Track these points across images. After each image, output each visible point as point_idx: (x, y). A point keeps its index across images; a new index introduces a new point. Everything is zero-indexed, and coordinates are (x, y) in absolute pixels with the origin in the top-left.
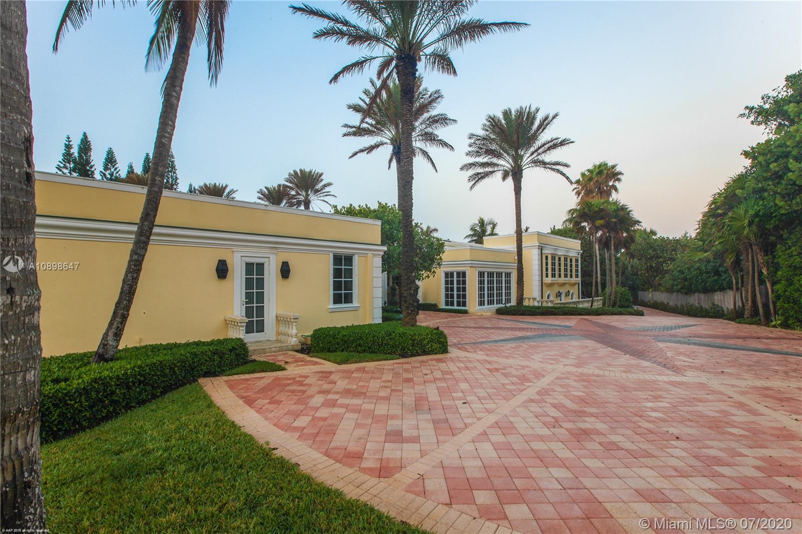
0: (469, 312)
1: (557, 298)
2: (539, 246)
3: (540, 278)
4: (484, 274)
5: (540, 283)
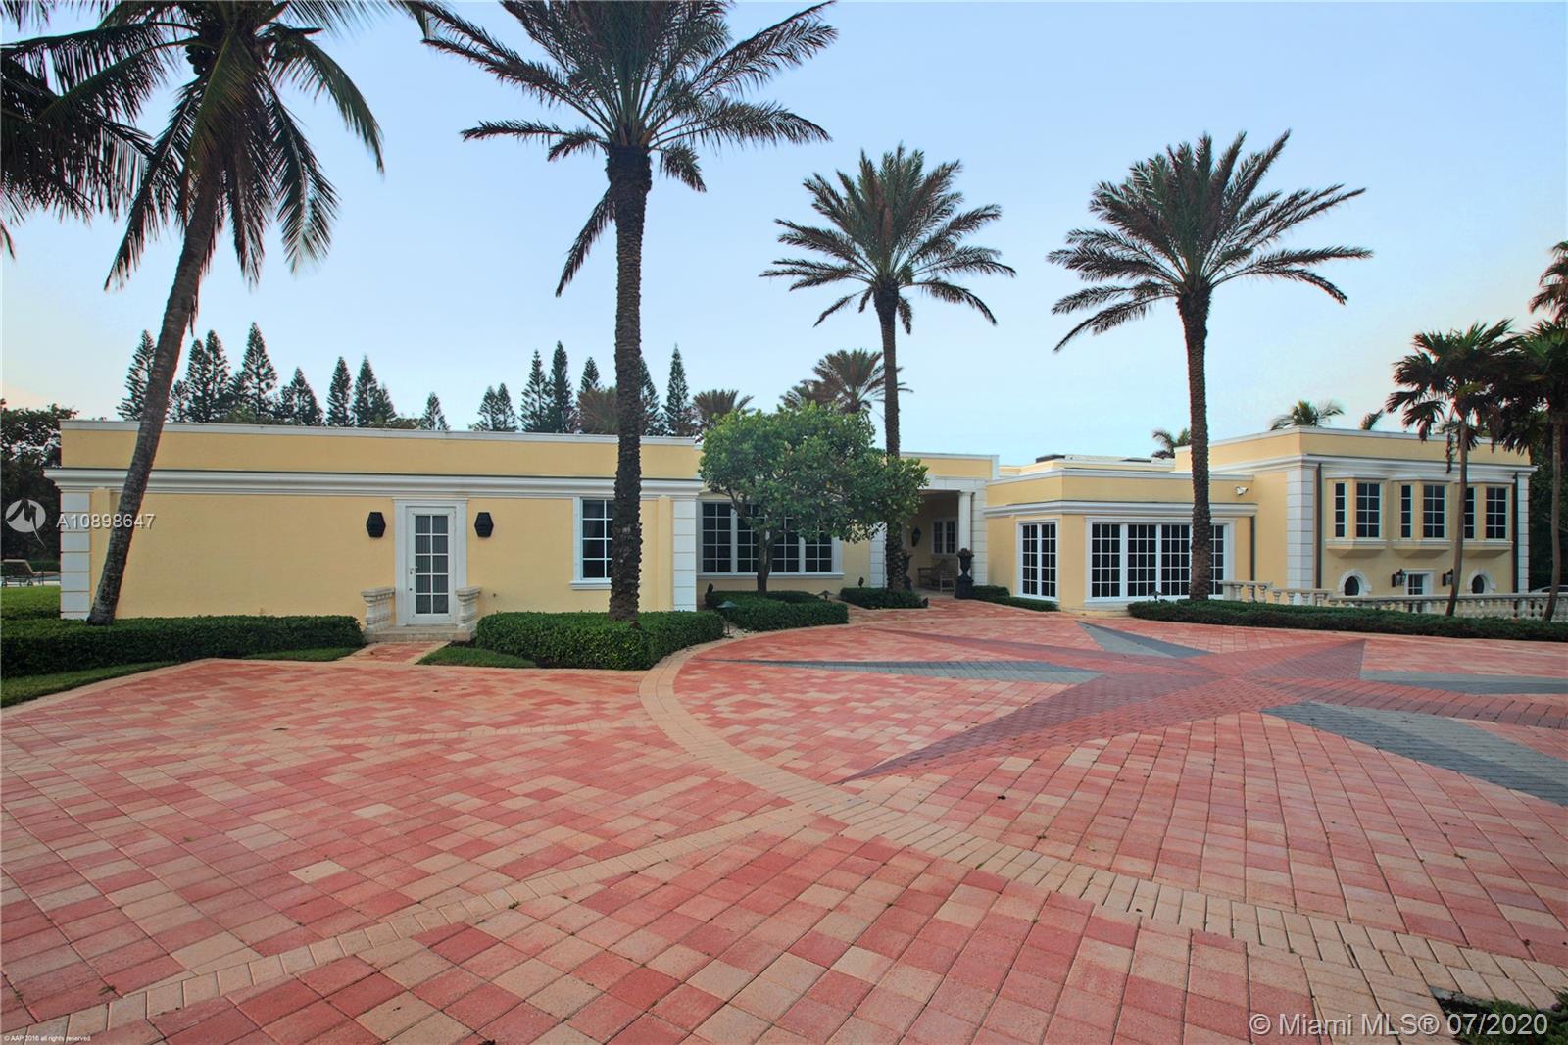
0: (1060, 607)
1: (1394, 589)
2: (1303, 461)
3: (1311, 538)
4: (1116, 529)
5: (1311, 550)
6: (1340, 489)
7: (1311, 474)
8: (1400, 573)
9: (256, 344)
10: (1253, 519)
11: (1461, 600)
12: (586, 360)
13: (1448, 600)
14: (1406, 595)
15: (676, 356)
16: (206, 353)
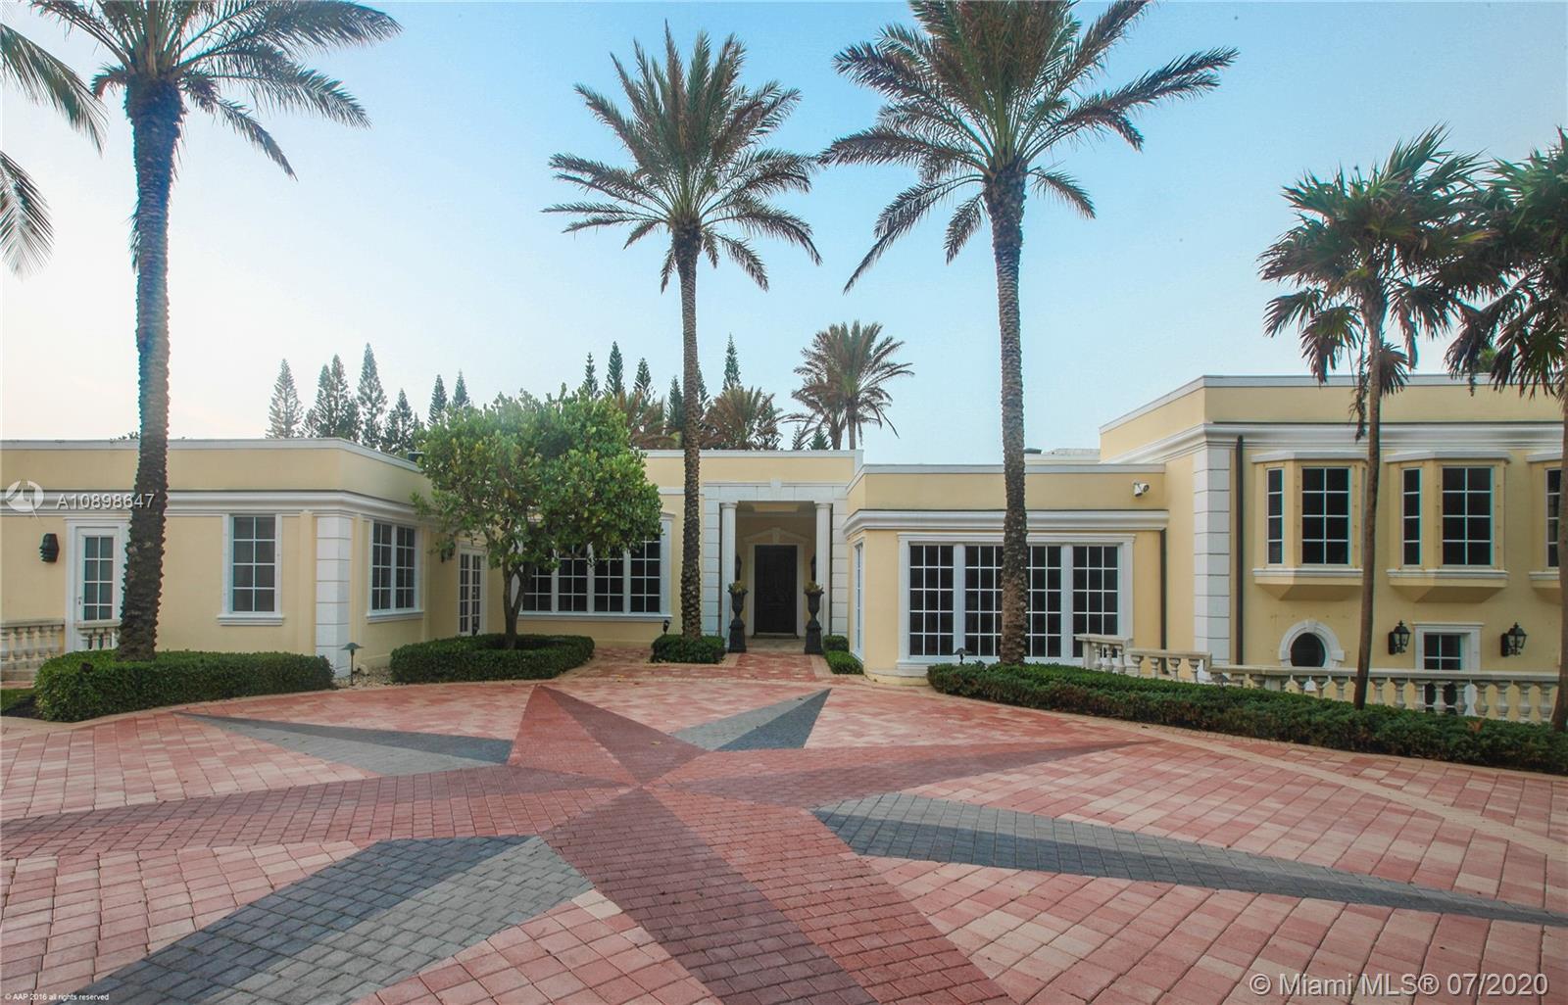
1: (1392, 657)
2: (1208, 434)
3: (1226, 564)
4: (947, 553)
5: (1226, 586)
6: (1275, 480)
7: (1225, 456)
8: (1401, 630)
9: (369, 367)
10: (1163, 534)
11: (1379, 680)
13: (1353, 679)
14: (1419, 669)
16: (332, 379)
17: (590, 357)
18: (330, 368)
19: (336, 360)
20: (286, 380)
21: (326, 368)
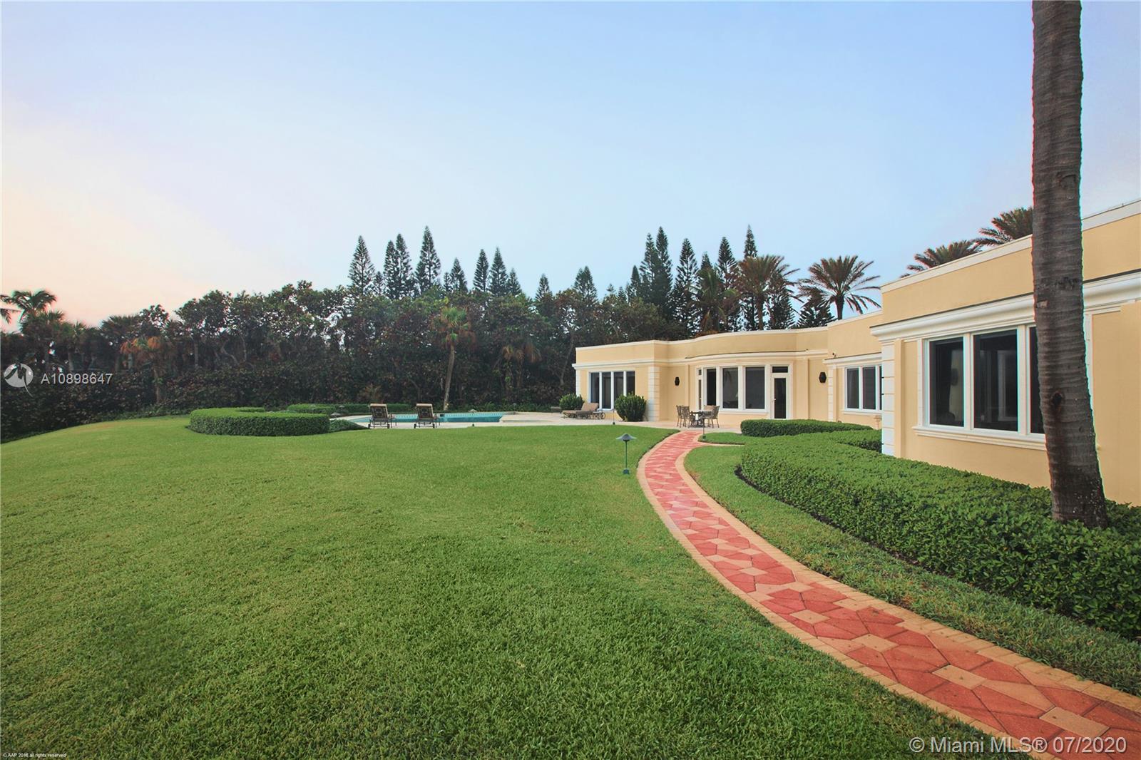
9: (428, 243)
12: (683, 241)
15: (750, 236)
16: (396, 250)
17: (649, 236)
18: (395, 243)
19: (400, 239)
20: (362, 251)
21: (391, 243)
